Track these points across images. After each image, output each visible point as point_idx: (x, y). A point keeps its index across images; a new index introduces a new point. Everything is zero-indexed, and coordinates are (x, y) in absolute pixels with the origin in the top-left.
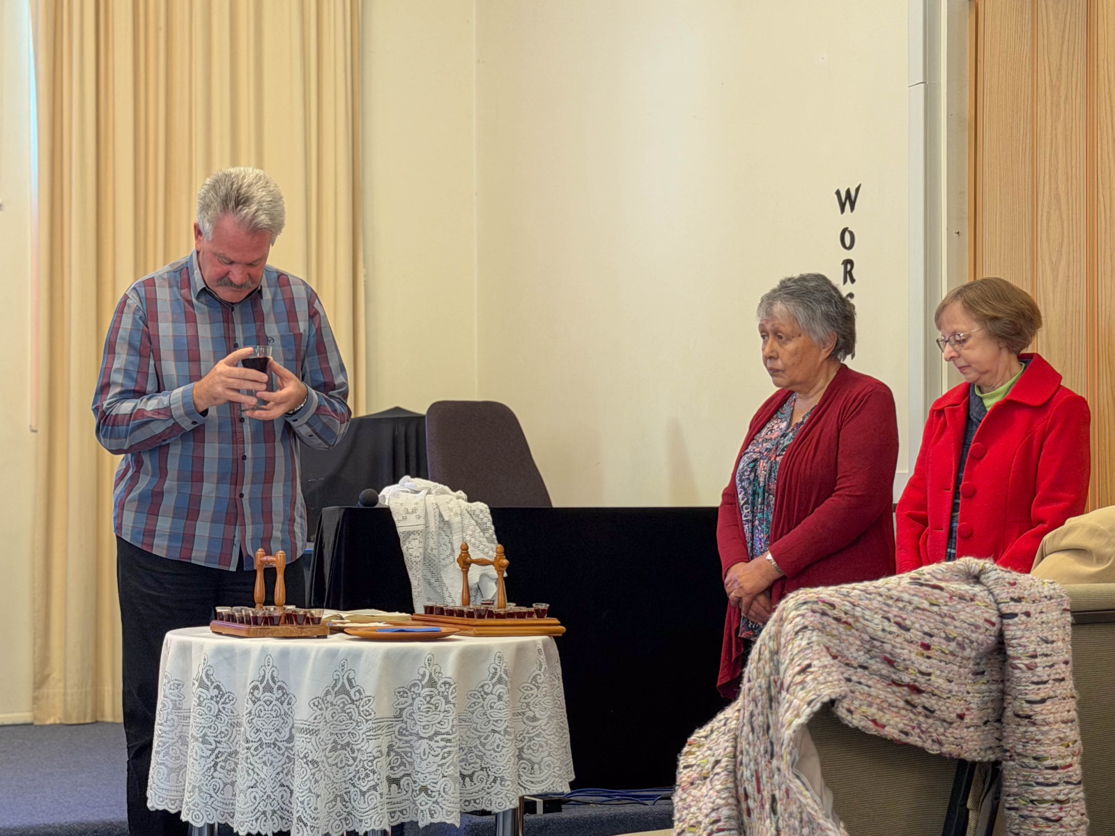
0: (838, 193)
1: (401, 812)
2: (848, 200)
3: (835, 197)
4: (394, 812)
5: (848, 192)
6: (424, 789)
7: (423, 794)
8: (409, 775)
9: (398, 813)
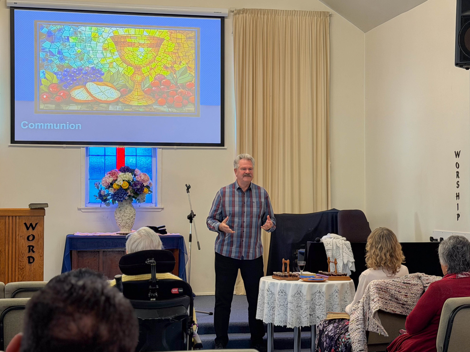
0: (455, 152)
1: (313, 322)
2: (457, 154)
3: (454, 153)
4: (311, 322)
5: (458, 152)
6: (318, 317)
7: (318, 318)
8: (315, 314)
9: (312, 323)
